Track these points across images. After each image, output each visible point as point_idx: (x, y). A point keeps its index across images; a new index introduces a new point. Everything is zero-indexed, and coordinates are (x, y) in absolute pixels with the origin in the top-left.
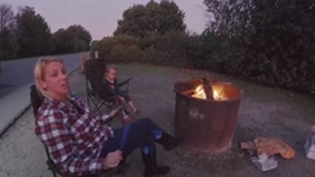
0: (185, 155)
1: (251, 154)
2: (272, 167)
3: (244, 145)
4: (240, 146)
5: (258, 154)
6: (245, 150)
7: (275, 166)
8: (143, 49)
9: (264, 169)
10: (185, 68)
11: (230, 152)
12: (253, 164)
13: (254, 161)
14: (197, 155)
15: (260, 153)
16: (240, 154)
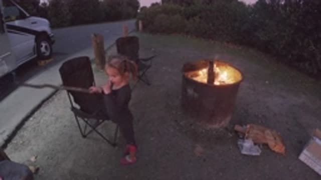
0: (181, 123)
1: (241, 137)
2: (254, 154)
3: (238, 128)
4: (233, 128)
5: (245, 138)
6: (236, 132)
7: (258, 154)
8: (188, 19)
9: (244, 152)
10: (228, 42)
11: (221, 129)
12: (237, 145)
13: (239, 143)
14: (191, 125)
15: (247, 138)
16: (229, 134)
